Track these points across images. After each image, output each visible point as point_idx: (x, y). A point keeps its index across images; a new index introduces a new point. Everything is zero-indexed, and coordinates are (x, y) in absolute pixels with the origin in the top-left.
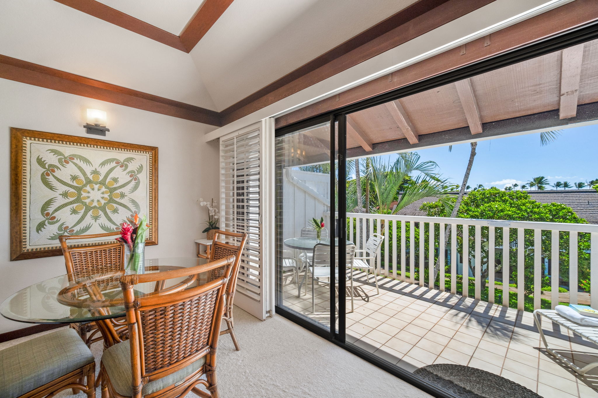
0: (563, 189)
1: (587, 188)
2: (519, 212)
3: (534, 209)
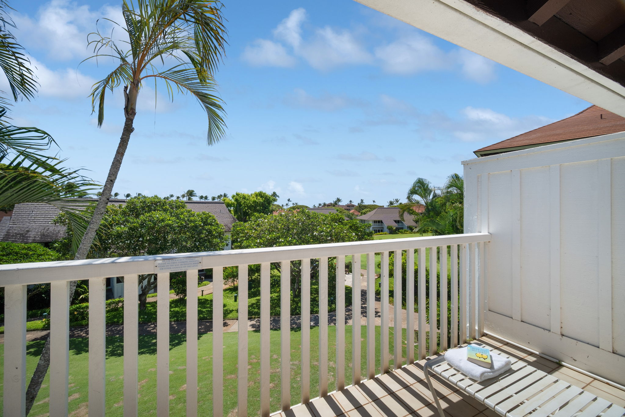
1: (216, 200)
2: (178, 221)
3: (191, 218)
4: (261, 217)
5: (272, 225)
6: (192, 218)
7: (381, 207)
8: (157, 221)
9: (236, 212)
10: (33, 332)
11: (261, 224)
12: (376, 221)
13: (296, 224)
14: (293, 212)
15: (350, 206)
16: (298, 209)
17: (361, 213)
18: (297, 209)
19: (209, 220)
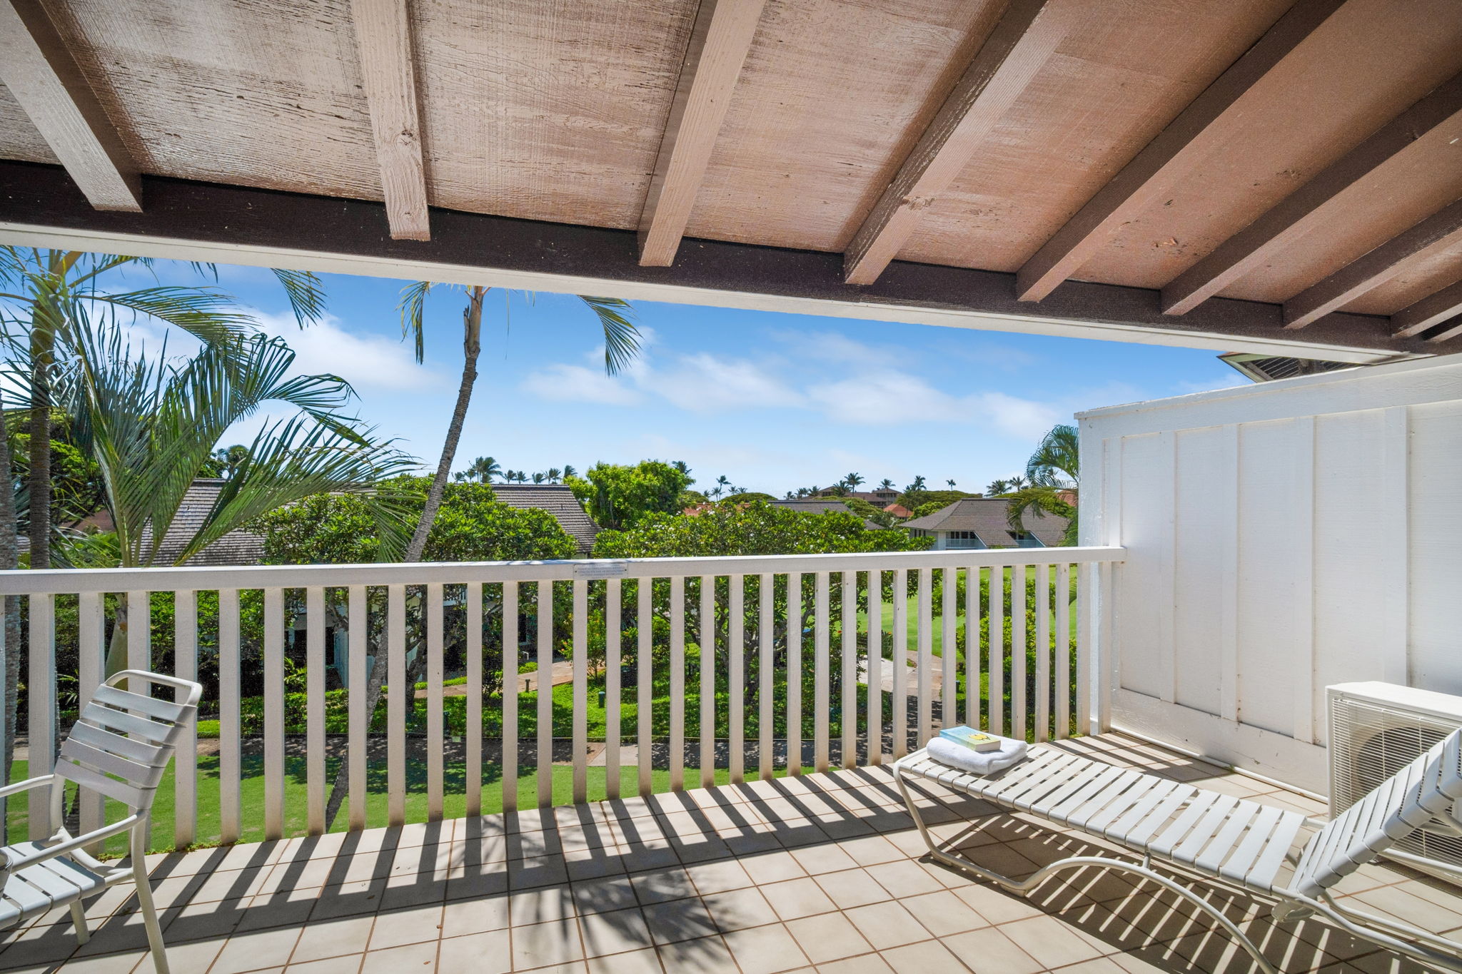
0: (517, 482)
1: (545, 482)
2: (482, 526)
3: (507, 521)
4: (660, 521)
5: (684, 539)
6: (510, 521)
7: (973, 496)
8: (441, 526)
9: (596, 509)
10: (208, 740)
11: (661, 535)
12: (958, 533)
13: (741, 535)
14: (735, 509)
15: (885, 495)
16: (746, 501)
17: (916, 513)
18: (743, 502)
19: (544, 526)
